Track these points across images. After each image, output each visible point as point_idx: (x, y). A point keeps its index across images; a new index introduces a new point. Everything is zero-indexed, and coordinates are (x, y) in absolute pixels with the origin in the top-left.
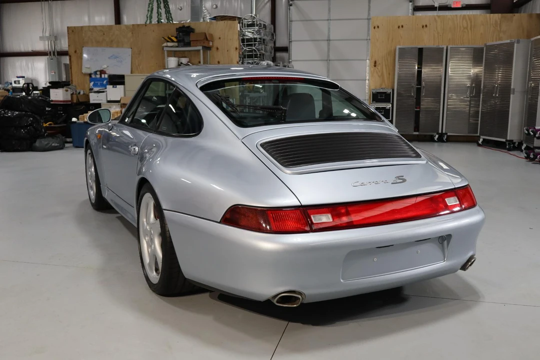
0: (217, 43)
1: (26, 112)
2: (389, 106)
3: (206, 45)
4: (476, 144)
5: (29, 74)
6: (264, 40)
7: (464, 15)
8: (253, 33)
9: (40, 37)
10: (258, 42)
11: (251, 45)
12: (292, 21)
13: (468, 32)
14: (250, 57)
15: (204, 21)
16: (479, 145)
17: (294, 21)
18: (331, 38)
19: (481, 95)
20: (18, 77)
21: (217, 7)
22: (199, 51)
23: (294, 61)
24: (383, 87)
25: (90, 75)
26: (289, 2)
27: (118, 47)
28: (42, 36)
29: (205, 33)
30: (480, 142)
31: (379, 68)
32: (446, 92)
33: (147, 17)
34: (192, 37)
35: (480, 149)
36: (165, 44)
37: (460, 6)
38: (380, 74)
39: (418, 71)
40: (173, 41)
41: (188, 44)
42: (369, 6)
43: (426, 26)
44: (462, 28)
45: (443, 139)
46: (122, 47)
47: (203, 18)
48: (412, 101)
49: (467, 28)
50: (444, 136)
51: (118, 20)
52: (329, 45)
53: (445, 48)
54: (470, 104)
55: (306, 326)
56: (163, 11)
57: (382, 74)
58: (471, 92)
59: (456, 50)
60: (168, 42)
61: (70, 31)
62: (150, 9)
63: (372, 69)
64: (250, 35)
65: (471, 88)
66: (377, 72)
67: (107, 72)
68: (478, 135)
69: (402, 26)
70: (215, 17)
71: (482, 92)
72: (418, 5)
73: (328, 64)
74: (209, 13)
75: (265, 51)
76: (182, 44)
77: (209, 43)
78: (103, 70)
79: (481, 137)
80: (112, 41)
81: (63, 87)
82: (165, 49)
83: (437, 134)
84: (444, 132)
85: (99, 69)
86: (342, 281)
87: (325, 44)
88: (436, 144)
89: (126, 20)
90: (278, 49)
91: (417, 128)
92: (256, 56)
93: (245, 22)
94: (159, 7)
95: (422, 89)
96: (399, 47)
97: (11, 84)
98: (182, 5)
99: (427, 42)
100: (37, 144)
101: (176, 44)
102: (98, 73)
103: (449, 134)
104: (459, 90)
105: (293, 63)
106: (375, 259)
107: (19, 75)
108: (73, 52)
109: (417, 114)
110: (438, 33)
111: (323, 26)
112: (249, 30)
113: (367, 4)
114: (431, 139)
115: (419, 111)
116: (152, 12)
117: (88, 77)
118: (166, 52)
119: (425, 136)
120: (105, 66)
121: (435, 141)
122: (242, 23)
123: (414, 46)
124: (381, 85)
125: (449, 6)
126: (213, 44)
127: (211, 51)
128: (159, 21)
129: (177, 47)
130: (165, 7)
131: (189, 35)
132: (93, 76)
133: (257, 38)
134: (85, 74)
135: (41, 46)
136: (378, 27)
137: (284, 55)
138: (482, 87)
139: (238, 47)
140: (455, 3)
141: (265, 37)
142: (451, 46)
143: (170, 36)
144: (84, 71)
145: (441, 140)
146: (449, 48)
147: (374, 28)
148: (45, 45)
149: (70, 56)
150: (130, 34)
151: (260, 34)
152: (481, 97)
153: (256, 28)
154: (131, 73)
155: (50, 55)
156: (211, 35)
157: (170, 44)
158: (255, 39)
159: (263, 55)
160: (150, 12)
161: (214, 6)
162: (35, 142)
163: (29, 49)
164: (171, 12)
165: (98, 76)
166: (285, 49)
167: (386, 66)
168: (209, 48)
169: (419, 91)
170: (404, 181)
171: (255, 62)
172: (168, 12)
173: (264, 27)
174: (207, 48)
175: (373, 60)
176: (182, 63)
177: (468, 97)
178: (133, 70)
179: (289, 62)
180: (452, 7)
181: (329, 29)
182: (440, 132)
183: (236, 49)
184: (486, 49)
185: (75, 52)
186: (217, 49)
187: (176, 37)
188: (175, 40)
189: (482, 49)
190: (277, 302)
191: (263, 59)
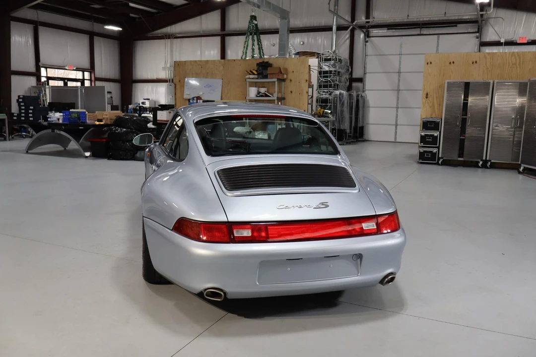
0: (290, 76)
1: (131, 129)
2: (436, 134)
3: (280, 77)
4: (517, 171)
5: (152, 97)
6: (339, 72)
7: (514, 53)
8: (329, 66)
9: (163, 68)
10: (334, 74)
11: (327, 77)
12: (367, 55)
13: (517, 68)
14: (325, 86)
15: (290, 55)
16: (520, 173)
17: (369, 55)
18: (401, 71)
19: (524, 126)
20: (144, 99)
21: (304, 43)
22: (274, 82)
23: (367, 90)
24: (433, 116)
25: (189, 100)
26: (365, 39)
27: (212, 77)
28: (164, 66)
29: (280, 68)
30: (521, 170)
31: (430, 99)
32: (491, 123)
33: (243, 53)
34: (269, 70)
35: (521, 177)
36: (248, 77)
37: (526, 42)
38: (431, 105)
39: (463, 103)
40: (254, 74)
41: (266, 77)
42: (438, 42)
43: (476, 62)
44: (511, 64)
45: (487, 165)
46: (216, 78)
47: (289, 53)
48: (458, 130)
49: (515, 64)
50: (488, 163)
51: (223, 55)
52: (399, 76)
53: (492, 83)
54: (514, 135)
55: (239, 317)
56: (256, 47)
57: (433, 104)
58: (516, 123)
59: (502, 84)
60: (250, 74)
61: (177, 65)
62: (246, 46)
63: (424, 100)
64: (327, 69)
65: (516, 119)
66: (428, 103)
67: (203, 98)
68: (520, 163)
69: (453, 62)
70: (298, 53)
71: (524, 123)
72: (485, 41)
73: (398, 93)
74: (294, 49)
75: (340, 81)
76: (261, 76)
77: (283, 76)
78: (199, 97)
79: (522, 165)
80: (208, 73)
81: (168, 110)
82: (248, 80)
83: (481, 160)
84: (488, 159)
85: (197, 96)
86: (257, 283)
87: (396, 76)
88: (480, 170)
89: (230, 55)
90: (352, 80)
91: (461, 155)
92: (330, 86)
93: (324, 57)
94: (253, 45)
95: (467, 119)
96: (448, 81)
97: (139, 104)
98: (275, 42)
99: (476, 76)
100: (138, 155)
101: (256, 76)
102: (195, 99)
103: (492, 161)
104: (503, 120)
105: (367, 92)
106: (289, 269)
107: (145, 98)
108: (178, 81)
109: (462, 142)
110: (487, 69)
111: (395, 60)
112: (326, 64)
113: (437, 40)
114: (474, 165)
115: (464, 139)
116: (247, 49)
117: (188, 102)
118: (248, 83)
119: (472, 162)
120: (201, 93)
121: (479, 167)
122: (321, 58)
123: (462, 81)
124: (432, 115)
125: (515, 42)
126: (287, 76)
127: (285, 83)
128: (253, 57)
129: (257, 79)
130: (258, 44)
131: (267, 69)
132: (191, 101)
133: (332, 71)
134: (186, 99)
135: (163, 75)
136: (431, 63)
137: (359, 85)
138: (525, 119)
139: (308, 80)
140: (521, 39)
141: (340, 70)
142: (498, 81)
143: (252, 70)
144: (185, 97)
145: (484, 166)
146: (495, 83)
147: (428, 64)
148: (166, 74)
149: (175, 85)
150: (222, 68)
151: (335, 67)
152: (524, 128)
153: (332, 62)
154: (221, 99)
155: (170, 82)
156: (286, 70)
157: (252, 76)
158: (331, 72)
159: (337, 85)
160: (245, 48)
161: (302, 43)
162: (137, 153)
163: (155, 77)
164: (263, 48)
165: (195, 101)
166: (360, 80)
167: (437, 97)
168: (284, 80)
169: (464, 121)
170: (327, 206)
171: (330, 91)
172: (260, 48)
173: (339, 61)
174: (282, 80)
175: (426, 93)
176: (260, 92)
177: (511, 128)
178: (223, 97)
179: (363, 92)
180: (518, 42)
181: (400, 62)
182: (484, 158)
183: (307, 81)
184: (530, 84)
185: (180, 81)
186: (291, 80)
187: (257, 71)
188: (255, 73)
189: (527, 83)
190: (207, 295)
191: (338, 88)
